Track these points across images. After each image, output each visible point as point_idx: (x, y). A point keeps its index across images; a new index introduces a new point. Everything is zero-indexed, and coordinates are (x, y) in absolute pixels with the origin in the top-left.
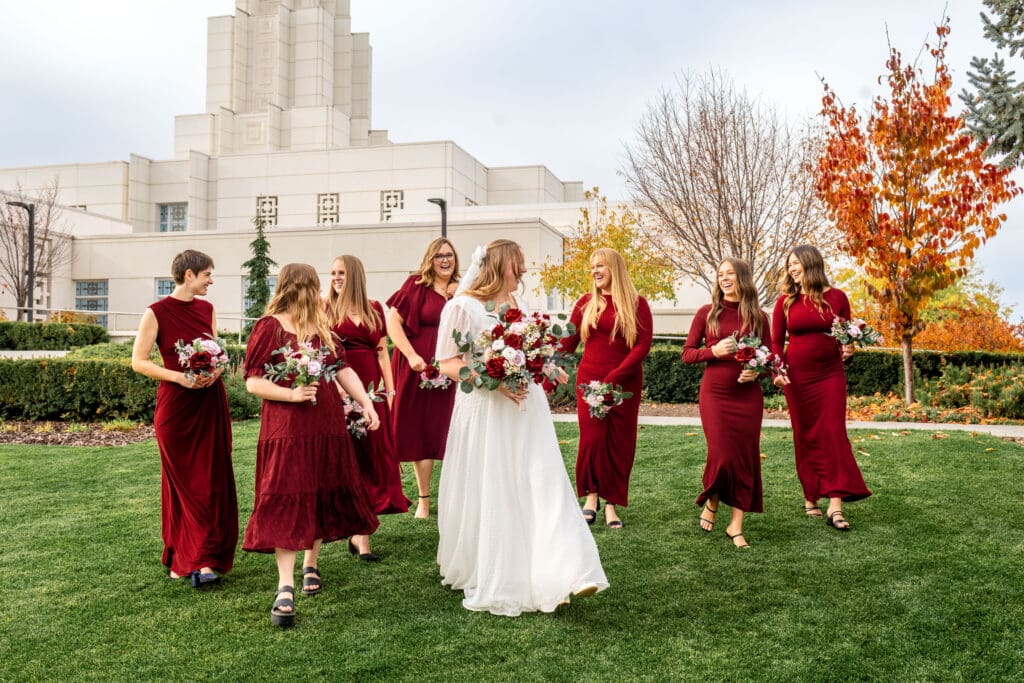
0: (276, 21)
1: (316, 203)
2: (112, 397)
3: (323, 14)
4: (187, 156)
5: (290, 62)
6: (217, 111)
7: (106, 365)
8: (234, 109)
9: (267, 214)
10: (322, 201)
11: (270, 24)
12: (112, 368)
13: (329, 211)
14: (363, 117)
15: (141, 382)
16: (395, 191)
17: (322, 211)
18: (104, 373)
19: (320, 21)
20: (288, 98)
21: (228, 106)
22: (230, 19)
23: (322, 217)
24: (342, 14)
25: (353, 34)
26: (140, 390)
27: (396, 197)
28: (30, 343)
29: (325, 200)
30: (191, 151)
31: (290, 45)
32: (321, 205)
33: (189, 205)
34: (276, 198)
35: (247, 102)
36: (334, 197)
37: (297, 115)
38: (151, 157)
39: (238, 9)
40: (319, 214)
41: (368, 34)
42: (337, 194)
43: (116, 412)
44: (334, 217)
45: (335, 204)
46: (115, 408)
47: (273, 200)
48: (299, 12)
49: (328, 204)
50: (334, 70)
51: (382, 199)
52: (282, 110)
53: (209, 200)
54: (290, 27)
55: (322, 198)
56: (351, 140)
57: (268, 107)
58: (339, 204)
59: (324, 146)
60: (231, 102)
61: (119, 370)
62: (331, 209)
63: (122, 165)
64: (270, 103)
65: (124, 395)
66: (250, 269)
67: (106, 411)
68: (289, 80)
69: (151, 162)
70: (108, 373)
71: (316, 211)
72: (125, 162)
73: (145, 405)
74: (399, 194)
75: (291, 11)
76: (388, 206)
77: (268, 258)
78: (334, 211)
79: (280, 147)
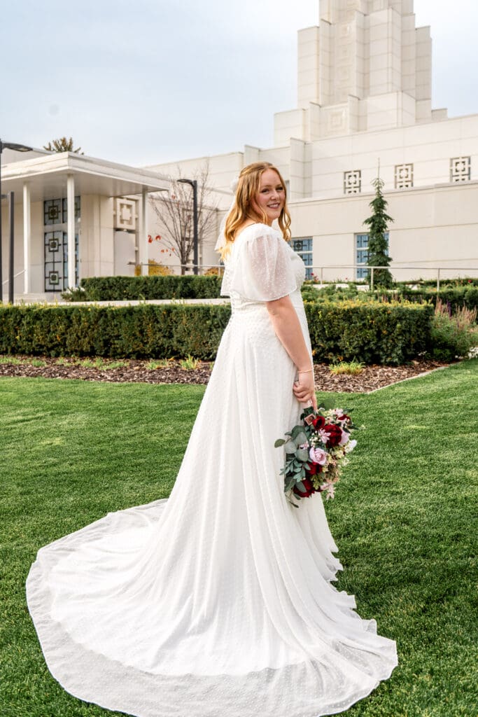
0: (352, 27)
1: (393, 174)
2: (328, 340)
3: (393, 15)
4: (288, 144)
5: (365, 58)
6: (307, 106)
7: (321, 308)
8: (320, 104)
9: (353, 185)
10: (398, 171)
11: (348, 28)
12: (327, 311)
13: (404, 179)
14: (425, 99)
15: (358, 324)
16: (463, 158)
17: (399, 180)
18: (320, 316)
19: (390, 20)
20: (364, 89)
21: (315, 101)
22: (316, 29)
23: (399, 185)
24: (407, 13)
25: (416, 29)
26: (356, 333)
27: (464, 162)
28: (208, 293)
29: (401, 170)
30: (291, 139)
31: (365, 44)
32: (398, 174)
33: (290, 182)
34: (360, 172)
35: (331, 96)
36: (409, 167)
37: (373, 102)
38: (260, 147)
39: (322, 20)
40: (396, 183)
41: (429, 27)
42: (412, 165)
43: (331, 354)
44: (409, 184)
45: (410, 173)
46: (330, 350)
47: (357, 174)
48: (372, 15)
49: (404, 173)
50: (402, 61)
51: (451, 165)
52: (359, 99)
53: (306, 178)
54: (364, 29)
55: (399, 168)
56: (416, 119)
57: (349, 98)
58: (414, 173)
59: (395, 126)
60: (318, 98)
61: (335, 313)
62: (407, 177)
63: (239, 154)
64: (350, 95)
65: (340, 338)
66: (370, 225)
67: (320, 353)
68: (365, 74)
69: (260, 150)
70: (324, 316)
71: (393, 180)
72: (240, 153)
73: (361, 348)
74: (466, 160)
75: (365, 15)
76: (457, 171)
77: (385, 215)
78: (409, 179)
79: (358, 131)
